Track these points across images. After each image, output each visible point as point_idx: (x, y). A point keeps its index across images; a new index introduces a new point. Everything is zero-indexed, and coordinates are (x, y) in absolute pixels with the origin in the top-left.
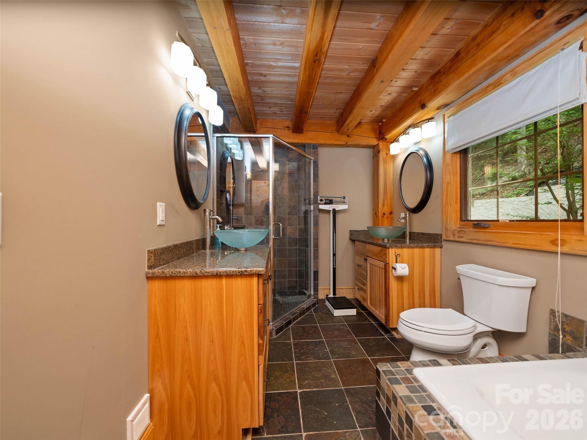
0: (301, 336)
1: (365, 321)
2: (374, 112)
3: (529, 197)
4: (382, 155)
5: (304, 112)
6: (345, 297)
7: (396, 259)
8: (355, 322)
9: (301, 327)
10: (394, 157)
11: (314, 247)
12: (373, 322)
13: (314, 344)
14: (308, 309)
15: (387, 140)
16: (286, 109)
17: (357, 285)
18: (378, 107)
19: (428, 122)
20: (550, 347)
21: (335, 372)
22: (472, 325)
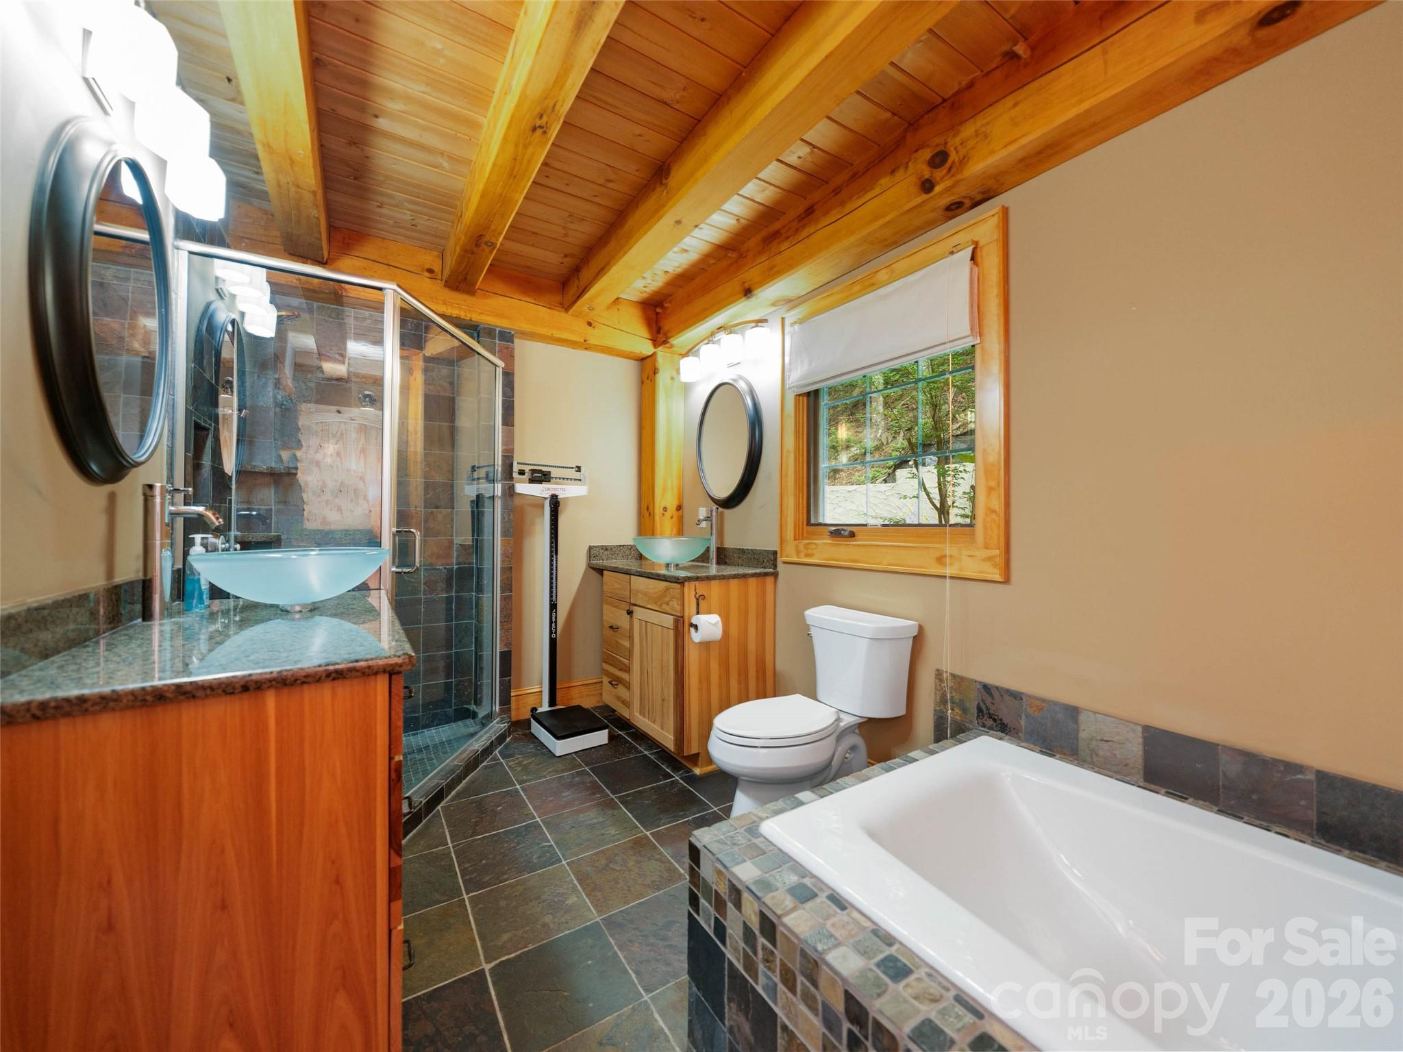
0: (476, 824)
1: (629, 752)
2: (649, 281)
3: (890, 484)
4: (662, 379)
5: (486, 244)
6: (579, 706)
7: (698, 605)
8: (607, 759)
9: (471, 803)
10: (687, 388)
11: (503, 591)
12: (646, 753)
13: (512, 837)
14: (487, 751)
15: (674, 349)
16: (428, 220)
17: (607, 673)
18: (659, 272)
19: (757, 326)
20: (935, 731)
21: (574, 888)
22: (834, 718)
